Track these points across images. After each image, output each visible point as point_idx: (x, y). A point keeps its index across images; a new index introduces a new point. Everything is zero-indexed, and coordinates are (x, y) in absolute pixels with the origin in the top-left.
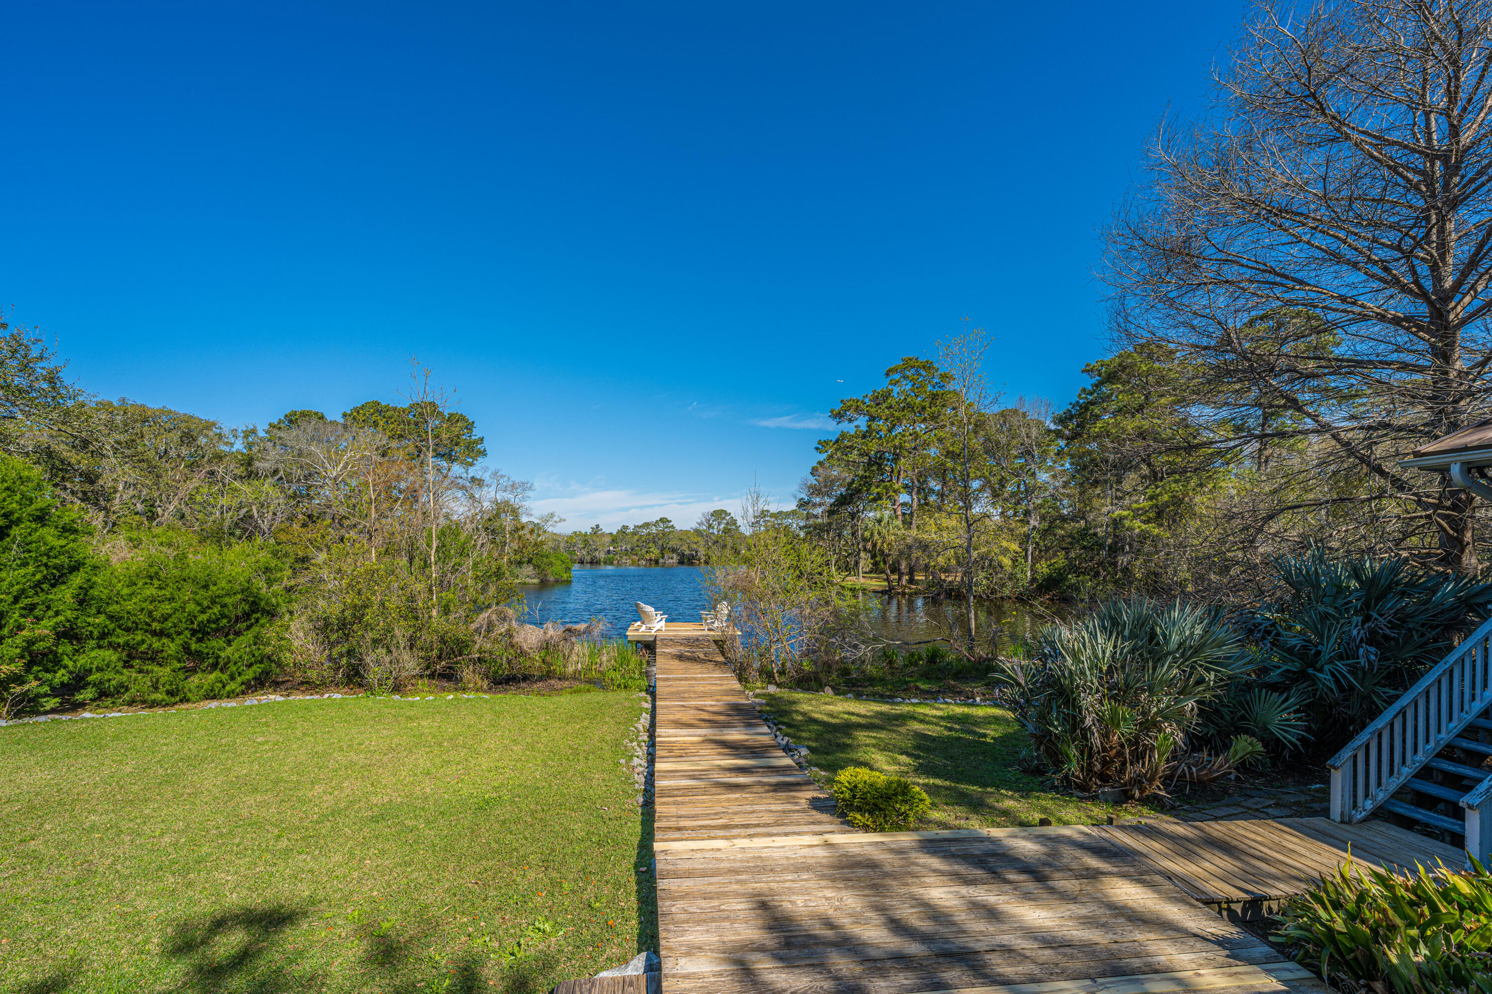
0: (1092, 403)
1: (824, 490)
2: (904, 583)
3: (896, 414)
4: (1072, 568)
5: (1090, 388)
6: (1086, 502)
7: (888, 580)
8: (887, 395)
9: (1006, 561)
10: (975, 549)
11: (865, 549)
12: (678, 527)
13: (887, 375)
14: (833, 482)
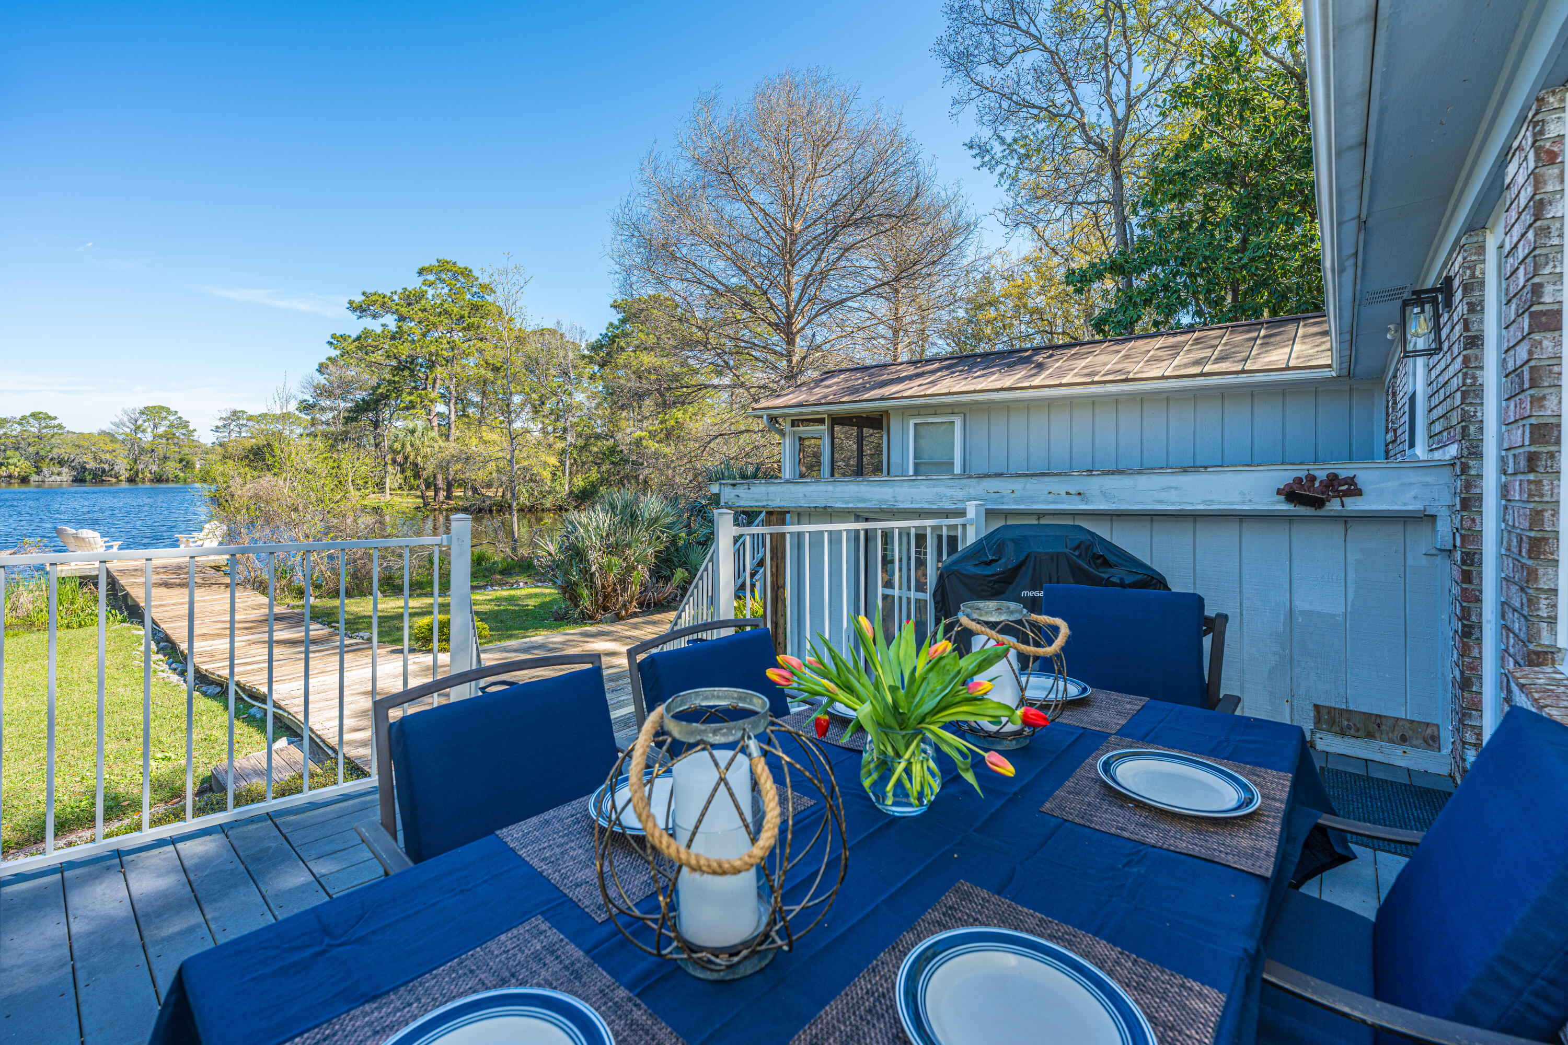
0: (616, 336)
1: (336, 392)
2: (441, 499)
3: (431, 318)
4: (603, 481)
5: (616, 323)
6: (612, 420)
7: (422, 497)
8: (421, 296)
9: (546, 474)
10: (517, 463)
11: (394, 461)
12: (69, 428)
13: (420, 273)
14: (349, 383)
